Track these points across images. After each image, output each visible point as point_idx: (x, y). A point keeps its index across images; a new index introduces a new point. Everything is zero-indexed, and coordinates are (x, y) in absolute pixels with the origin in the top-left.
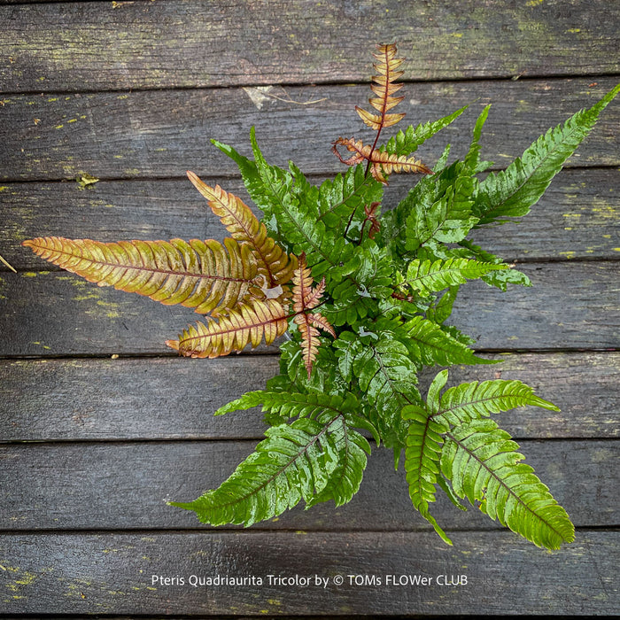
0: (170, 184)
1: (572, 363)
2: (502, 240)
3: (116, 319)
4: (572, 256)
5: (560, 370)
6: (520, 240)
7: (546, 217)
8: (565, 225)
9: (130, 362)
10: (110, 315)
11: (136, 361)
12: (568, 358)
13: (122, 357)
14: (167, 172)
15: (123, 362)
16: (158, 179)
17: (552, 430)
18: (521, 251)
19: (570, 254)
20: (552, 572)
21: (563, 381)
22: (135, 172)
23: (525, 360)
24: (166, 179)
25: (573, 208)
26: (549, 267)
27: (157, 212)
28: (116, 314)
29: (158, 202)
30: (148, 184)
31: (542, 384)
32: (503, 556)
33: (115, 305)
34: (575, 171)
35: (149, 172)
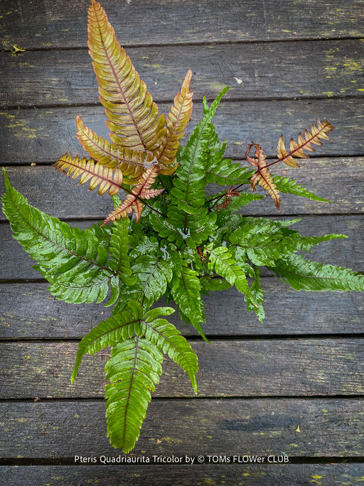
0: (71, 52)
1: (333, 164)
2: (286, 85)
3: (34, 139)
4: (332, 95)
5: (325, 169)
6: (297, 85)
7: (314, 70)
8: (327, 75)
9: (43, 167)
10: (31, 136)
11: (47, 167)
12: (331, 161)
13: (38, 164)
14: (70, 44)
15: (38, 167)
16: (63, 49)
17: (321, 209)
18: (298, 92)
19: (330, 94)
20: (324, 304)
21: (327, 176)
22: (49, 45)
23: (303, 162)
24: (68, 49)
25: (331, 64)
26: (317, 102)
27: (63, 69)
28: (34, 136)
29: (62, 63)
30: (58, 52)
31: (314, 178)
32: (290, 293)
33: (34, 130)
34: (332, 41)
35: (58, 45)
